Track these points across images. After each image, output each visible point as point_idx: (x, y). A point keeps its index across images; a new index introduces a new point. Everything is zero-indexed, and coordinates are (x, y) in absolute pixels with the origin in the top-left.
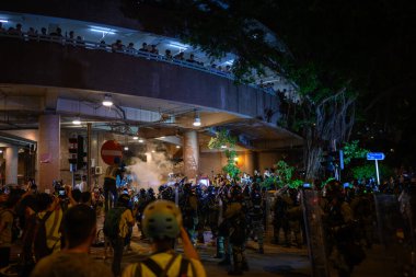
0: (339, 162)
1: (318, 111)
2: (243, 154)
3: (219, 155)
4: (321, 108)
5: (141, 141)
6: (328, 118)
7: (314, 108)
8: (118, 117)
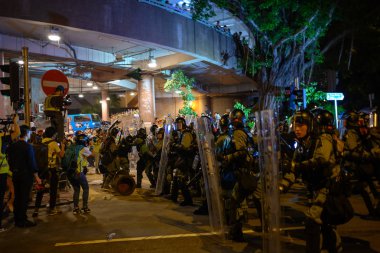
0: (302, 101)
1: (275, 53)
2: (197, 99)
3: (174, 100)
4: (278, 50)
5: (95, 88)
6: (284, 61)
7: (271, 50)
8: (69, 57)
